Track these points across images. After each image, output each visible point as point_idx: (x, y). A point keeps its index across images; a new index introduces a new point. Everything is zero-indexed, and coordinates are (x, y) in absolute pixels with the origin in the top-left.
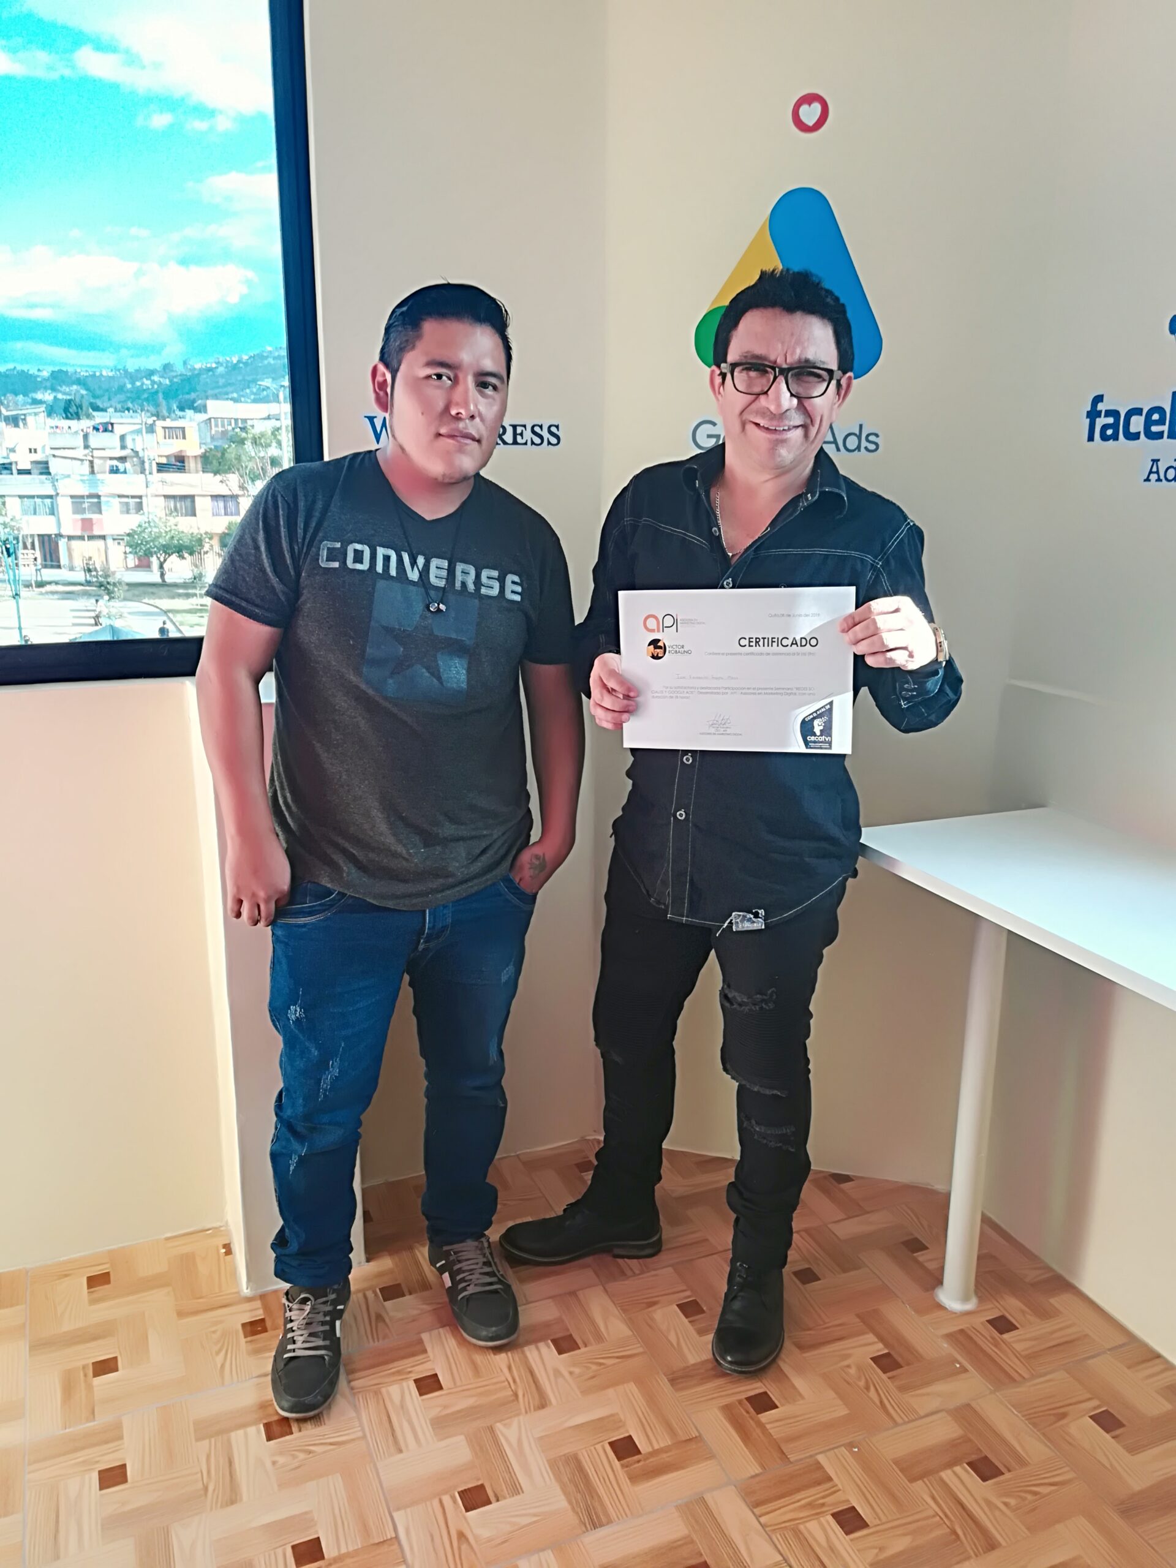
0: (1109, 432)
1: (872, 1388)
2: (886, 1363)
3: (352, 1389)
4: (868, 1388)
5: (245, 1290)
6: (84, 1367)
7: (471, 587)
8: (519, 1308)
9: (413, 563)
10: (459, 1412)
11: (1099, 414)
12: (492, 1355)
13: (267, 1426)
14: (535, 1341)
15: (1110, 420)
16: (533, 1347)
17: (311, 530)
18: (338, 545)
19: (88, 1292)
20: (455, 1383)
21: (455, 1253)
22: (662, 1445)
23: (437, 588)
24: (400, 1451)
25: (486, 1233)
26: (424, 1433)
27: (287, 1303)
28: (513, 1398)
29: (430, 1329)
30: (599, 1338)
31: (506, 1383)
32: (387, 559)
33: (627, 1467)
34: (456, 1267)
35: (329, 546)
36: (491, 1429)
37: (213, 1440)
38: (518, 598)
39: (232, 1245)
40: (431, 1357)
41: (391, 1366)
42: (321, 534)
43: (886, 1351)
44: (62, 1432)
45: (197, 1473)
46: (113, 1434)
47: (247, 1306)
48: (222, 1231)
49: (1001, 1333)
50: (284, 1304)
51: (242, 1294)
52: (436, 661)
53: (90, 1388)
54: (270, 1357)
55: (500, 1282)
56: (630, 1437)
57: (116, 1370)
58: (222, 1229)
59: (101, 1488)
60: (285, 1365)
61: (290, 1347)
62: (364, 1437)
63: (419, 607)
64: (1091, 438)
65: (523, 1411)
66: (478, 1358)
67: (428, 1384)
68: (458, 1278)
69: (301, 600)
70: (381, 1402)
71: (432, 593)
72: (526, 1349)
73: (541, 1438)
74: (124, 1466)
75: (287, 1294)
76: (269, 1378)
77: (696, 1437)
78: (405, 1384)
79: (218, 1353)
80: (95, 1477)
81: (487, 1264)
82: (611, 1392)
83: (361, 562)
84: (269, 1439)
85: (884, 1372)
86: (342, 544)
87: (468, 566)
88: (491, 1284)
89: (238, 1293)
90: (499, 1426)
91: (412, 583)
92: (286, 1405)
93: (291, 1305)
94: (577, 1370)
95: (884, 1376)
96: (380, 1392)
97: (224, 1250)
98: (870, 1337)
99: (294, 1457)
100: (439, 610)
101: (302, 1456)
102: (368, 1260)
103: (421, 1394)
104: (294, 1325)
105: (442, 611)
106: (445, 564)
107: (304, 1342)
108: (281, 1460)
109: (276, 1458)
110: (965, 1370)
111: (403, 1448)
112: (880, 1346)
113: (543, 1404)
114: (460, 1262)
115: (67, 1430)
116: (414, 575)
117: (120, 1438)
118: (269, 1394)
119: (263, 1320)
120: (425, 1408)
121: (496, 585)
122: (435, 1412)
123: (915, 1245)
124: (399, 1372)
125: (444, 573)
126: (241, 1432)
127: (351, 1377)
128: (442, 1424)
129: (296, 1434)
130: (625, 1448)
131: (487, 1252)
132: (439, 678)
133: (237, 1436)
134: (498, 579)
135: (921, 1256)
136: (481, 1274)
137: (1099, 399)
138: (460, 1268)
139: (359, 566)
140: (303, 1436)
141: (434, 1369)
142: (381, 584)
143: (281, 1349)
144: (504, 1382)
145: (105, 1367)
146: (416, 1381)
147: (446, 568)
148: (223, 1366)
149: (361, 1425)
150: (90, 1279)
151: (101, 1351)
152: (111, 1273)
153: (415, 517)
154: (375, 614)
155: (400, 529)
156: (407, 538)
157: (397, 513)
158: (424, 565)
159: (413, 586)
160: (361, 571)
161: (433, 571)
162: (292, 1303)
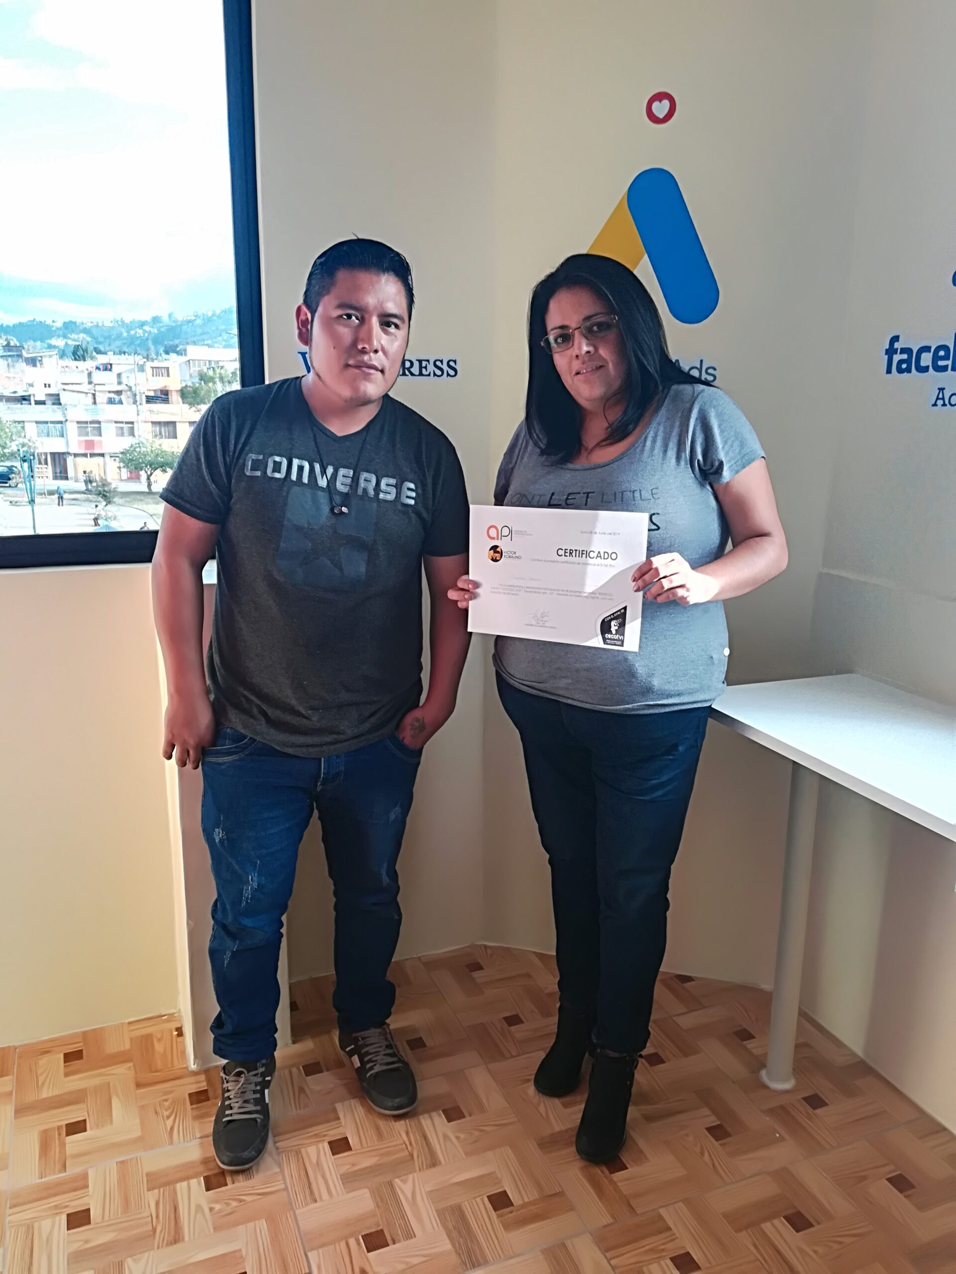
0: (904, 366)
1: (706, 1154)
2: (718, 1132)
3: (277, 1148)
4: (702, 1154)
5: (193, 1067)
6: (59, 1128)
7: (371, 493)
8: (417, 1083)
9: (324, 472)
10: (365, 1169)
11: (895, 351)
12: (393, 1121)
13: (207, 1179)
14: (428, 1111)
15: (905, 356)
16: (426, 1116)
17: (240, 446)
18: (261, 457)
19: (65, 1066)
20: (362, 1145)
21: (363, 1039)
22: (531, 1199)
23: (341, 493)
24: (316, 1201)
25: (387, 1021)
26: (335, 1186)
27: (224, 1076)
28: (409, 1158)
29: (342, 1100)
30: (482, 1109)
31: (404, 1145)
32: (301, 468)
33: (502, 1216)
34: (363, 1051)
35: (253, 458)
36: (391, 1184)
37: (162, 1190)
38: (412, 502)
39: (183, 1029)
40: (343, 1124)
41: (310, 1130)
42: (247, 448)
43: (719, 1123)
44: (39, 1181)
45: (148, 1217)
46: (81, 1183)
47: (192, 1079)
48: (175, 1017)
49: (814, 1108)
50: (222, 1077)
51: (190, 1069)
52: (339, 554)
53: (63, 1145)
54: (211, 1122)
55: (400, 1061)
56: (505, 1192)
57: (85, 1130)
58: (176, 1015)
59: (68, 1229)
60: (225, 1127)
61: (227, 1112)
62: (286, 1189)
63: (326, 509)
64: (889, 371)
65: (417, 1169)
66: (382, 1123)
67: (340, 1146)
68: (366, 1059)
69: (233, 501)
70: (301, 1160)
71: (336, 498)
72: (421, 1117)
73: (432, 1191)
74: (88, 1210)
75: (224, 1068)
76: (211, 1138)
77: (559, 1193)
78: (320, 1145)
79: (168, 1117)
80: (64, 1218)
81: (389, 1046)
82: (490, 1154)
83: (279, 472)
84: (208, 1189)
85: (717, 1140)
86: (264, 456)
87: (370, 474)
88: (393, 1063)
89: (187, 1068)
90: (397, 1182)
91: (322, 489)
92: (226, 1159)
93: (227, 1077)
94: (462, 1136)
95: (716, 1144)
96: (300, 1152)
97: (176, 1033)
98: (706, 1111)
99: (228, 1205)
100: (342, 512)
101: (234, 1204)
102: (294, 1042)
103: (333, 1154)
104: (231, 1094)
105: (345, 512)
106: (351, 473)
107: (239, 1108)
108: (217, 1207)
109: (213, 1205)
110: (782, 1139)
111: (318, 1198)
112: (713, 1118)
113: (434, 1162)
114: (367, 1046)
115: (43, 1180)
116: (323, 483)
117: (87, 1186)
118: (212, 1152)
119: (206, 1091)
120: (336, 1166)
121: (394, 490)
122: (344, 1169)
123: (745, 1035)
124: (316, 1135)
125: (349, 481)
126: (185, 1184)
127: (277, 1139)
128: (350, 1180)
129: (230, 1186)
130: (500, 1201)
131: (389, 1036)
132: (341, 569)
133: (181, 1187)
134: (396, 486)
135: (750, 1044)
136: (385, 1055)
137: (895, 339)
138: (368, 1051)
139: (277, 475)
140: (237, 1186)
141: (345, 1133)
142: (296, 489)
143: (221, 1114)
144: (402, 1144)
145: (76, 1128)
146: (330, 1143)
147: (351, 476)
148: (172, 1128)
149: (284, 1179)
150: (66, 1055)
151: (74, 1115)
152: (84, 1050)
153: (328, 434)
154: (288, 515)
155: (313, 444)
156: (318, 451)
157: (312, 430)
158: (332, 474)
159: (323, 491)
160: (279, 479)
161: (340, 479)
162: (229, 1076)
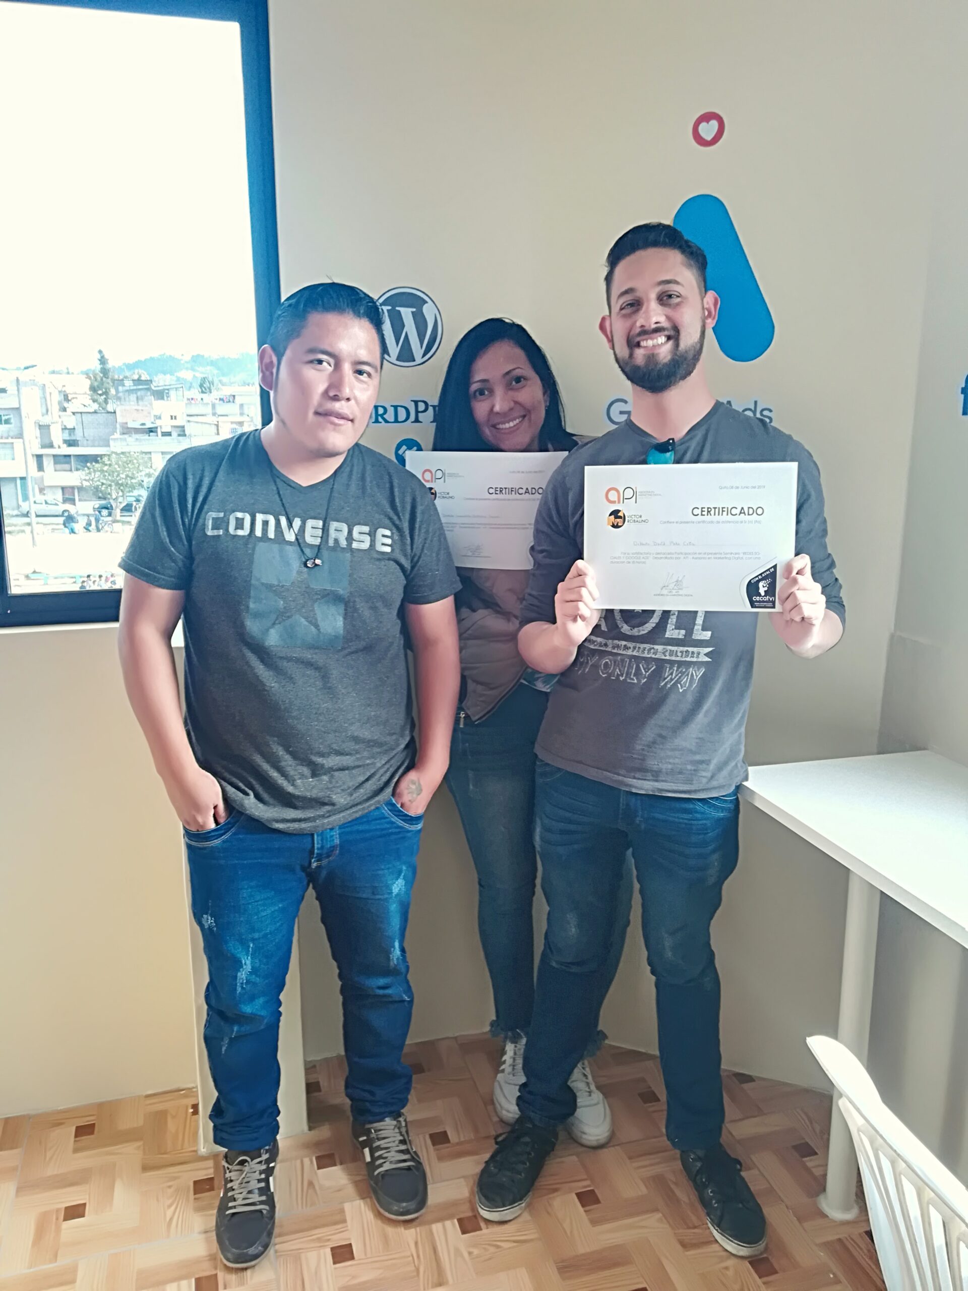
2: (762, 1267)
3: (277, 1251)
5: (202, 1150)
6: (58, 1210)
7: (344, 543)
8: (428, 1186)
9: (290, 525)
10: (367, 1280)
12: (403, 1229)
13: (200, 1280)
14: (440, 1219)
16: (439, 1224)
17: (198, 505)
18: (222, 515)
19: (75, 1141)
20: (366, 1254)
21: (375, 1131)
23: (312, 546)
25: (403, 1111)
27: (226, 1165)
28: (415, 1273)
29: (351, 1200)
31: (411, 1258)
32: (265, 523)
35: (214, 516)
38: (388, 549)
39: (199, 1106)
40: (349, 1227)
41: (314, 1232)
42: (206, 507)
44: (28, 1271)
46: (69, 1277)
47: (201, 1165)
48: (193, 1092)
51: (199, 1153)
52: (313, 610)
53: (58, 1229)
55: (413, 1159)
57: (83, 1216)
58: (194, 1090)
61: (230, 1204)
63: (296, 564)
66: (390, 1230)
67: (342, 1254)
68: (377, 1154)
69: (195, 563)
70: (302, 1265)
71: (308, 551)
72: (433, 1225)
75: (226, 1157)
78: (322, 1251)
79: (170, 1206)
81: (403, 1142)
82: (503, 1275)
83: (242, 528)
85: (760, 1277)
86: (225, 513)
87: (341, 524)
88: (405, 1161)
89: (195, 1151)
91: (290, 543)
92: (229, 1255)
93: (230, 1167)
94: (476, 1251)
95: (759, 1281)
96: (299, 1258)
97: (192, 1110)
100: (316, 565)
102: (310, 1129)
103: (335, 1262)
104: (235, 1185)
105: (319, 565)
106: (320, 523)
107: (244, 1199)
110: (838, 1281)
113: (441, 1281)
114: (379, 1139)
115: (32, 1270)
116: (290, 536)
117: (75, 1280)
119: (212, 1179)
120: (336, 1276)
121: (367, 539)
122: (344, 1281)
123: (805, 1150)
124: (319, 1240)
125: (320, 533)
126: (176, 1285)
129: (222, 1290)
131: (403, 1130)
132: (317, 626)
134: (369, 534)
135: (809, 1162)
136: (396, 1151)
138: (379, 1146)
139: (240, 533)
141: (350, 1239)
142: (261, 545)
143: (222, 1207)
144: (409, 1256)
145: (75, 1212)
146: (332, 1249)
147: (321, 527)
148: (171, 1219)
150: (78, 1128)
151: (73, 1197)
152: (96, 1125)
153: (293, 485)
154: (256, 573)
155: (277, 496)
156: (283, 505)
157: (275, 482)
158: (301, 526)
159: (291, 545)
160: (244, 536)
161: (308, 531)
162: (232, 1165)
